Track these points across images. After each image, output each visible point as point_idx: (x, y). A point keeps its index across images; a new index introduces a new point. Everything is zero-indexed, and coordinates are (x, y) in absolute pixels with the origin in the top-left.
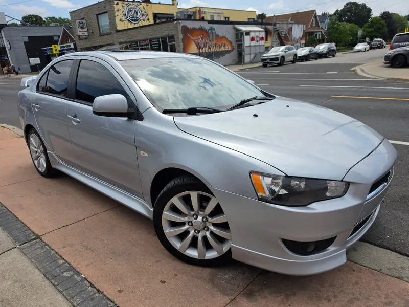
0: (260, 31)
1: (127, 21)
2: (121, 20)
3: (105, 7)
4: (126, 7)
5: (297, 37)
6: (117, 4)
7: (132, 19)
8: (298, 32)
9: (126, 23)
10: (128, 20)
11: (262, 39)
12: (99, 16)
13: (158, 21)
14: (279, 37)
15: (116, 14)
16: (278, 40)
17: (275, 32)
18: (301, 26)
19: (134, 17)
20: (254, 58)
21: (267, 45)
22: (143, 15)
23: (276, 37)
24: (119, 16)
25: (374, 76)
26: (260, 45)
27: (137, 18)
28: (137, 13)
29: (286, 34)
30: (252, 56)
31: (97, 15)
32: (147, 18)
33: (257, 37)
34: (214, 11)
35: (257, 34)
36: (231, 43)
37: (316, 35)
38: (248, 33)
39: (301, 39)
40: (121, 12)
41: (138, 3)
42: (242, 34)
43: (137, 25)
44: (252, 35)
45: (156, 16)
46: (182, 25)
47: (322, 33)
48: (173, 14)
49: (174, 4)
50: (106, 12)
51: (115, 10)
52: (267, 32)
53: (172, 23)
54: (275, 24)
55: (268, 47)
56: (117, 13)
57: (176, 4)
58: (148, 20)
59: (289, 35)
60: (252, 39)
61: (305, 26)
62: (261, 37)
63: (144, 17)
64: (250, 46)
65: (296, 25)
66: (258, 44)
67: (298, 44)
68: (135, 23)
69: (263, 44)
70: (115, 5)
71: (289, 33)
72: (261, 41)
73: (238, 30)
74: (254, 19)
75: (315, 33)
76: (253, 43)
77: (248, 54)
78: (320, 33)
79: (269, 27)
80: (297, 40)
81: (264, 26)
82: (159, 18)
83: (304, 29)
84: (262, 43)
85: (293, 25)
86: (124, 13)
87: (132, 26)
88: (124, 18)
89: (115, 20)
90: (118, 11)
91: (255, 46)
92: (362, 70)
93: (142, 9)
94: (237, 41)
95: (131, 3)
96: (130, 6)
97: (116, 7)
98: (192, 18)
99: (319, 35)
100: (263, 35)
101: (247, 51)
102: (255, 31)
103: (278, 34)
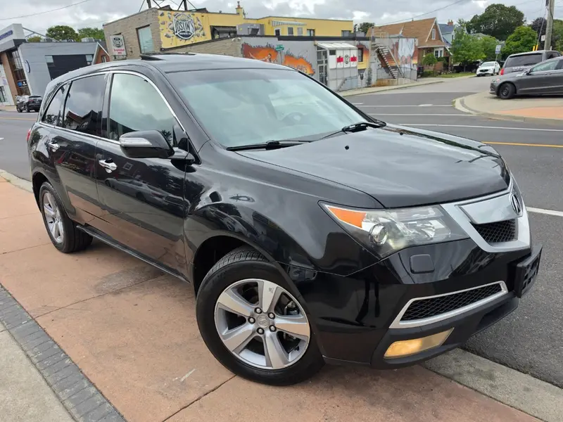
0: (350, 49)
1: (175, 37)
2: (167, 36)
3: (147, 18)
4: (173, 18)
5: (406, 55)
6: (162, 15)
7: (182, 34)
8: (408, 49)
9: (174, 40)
10: (177, 35)
11: (353, 59)
12: (139, 30)
13: (217, 36)
14: (380, 56)
15: (160, 28)
16: (378, 59)
17: (373, 49)
18: (411, 40)
19: (184, 32)
20: (342, 85)
21: (362, 66)
22: (196, 29)
23: (376, 56)
24: (165, 30)
25: (470, 109)
26: (350, 68)
27: (188, 32)
28: (188, 26)
29: (389, 53)
30: (340, 82)
31: (137, 29)
32: (202, 32)
33: (347, 56)
34: (294, 22)
35: (347, 53)
36: (311, 65)
37: (437, 52)
38: (333, 52)
39: (412, 58)
40: (167, 25)
41: (191, 13)
42: (325, 53)
43: (188, 42)
44: (339, 54)
45: (214, 30)
46: (242, 42)
47: (445, 48)
48: (235, 27)
49: (238, 14)
50: (148, 25)
51: (160, 22)
52: (362, 49)
53: (230, 40)
54: (374, 39)
55: (364, 69)
56: (162, 27)
57: (241, 14)
58: (204, 35)
59: (393, 53)
60: (340, 60)
61: (417, 40)
62: (352, 56)
63: (198, 32)
64: (336, 69)
65: (404, 40)
66: (348, 66)
67: (406, 66)
68: (186, 40)
69: (354, 66)
70: (159, 17)
71: (393, 50)
72: (352, 62)
73: (319, 48)
74: (350, 31)
75: (435, 50)
76: (340, 65)
77: (333, 80)
78: (442, 49)
79: (364, 43)
80: (406, 60)
81: (357, 42)
82: (219, 33)
83: (417, 45)
84: (353, 64)
85: (400, 39)
86: (171, 26)
87: (183, 43)
88: (171, 34)
89: (159, 35)
90: (163, 23)
91: (343, 68)
92: (462, 103)
93: (196, 21)
94: (319, 63)
95: (180, 13)
96: (179, 18)
97: (161, 19)
98: (259, 33)
99: (441, 51)
100: (355, 53)
101: (331, 75)
102: (343, 49)
103: (378, 52)
